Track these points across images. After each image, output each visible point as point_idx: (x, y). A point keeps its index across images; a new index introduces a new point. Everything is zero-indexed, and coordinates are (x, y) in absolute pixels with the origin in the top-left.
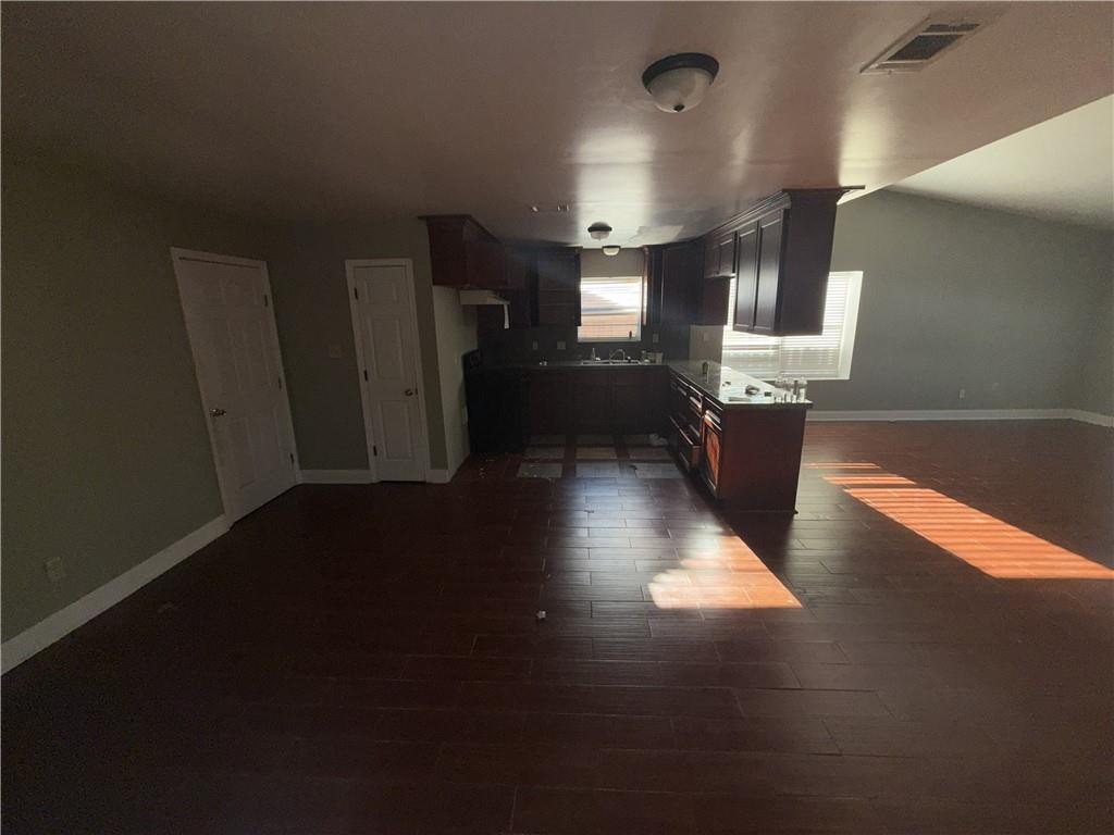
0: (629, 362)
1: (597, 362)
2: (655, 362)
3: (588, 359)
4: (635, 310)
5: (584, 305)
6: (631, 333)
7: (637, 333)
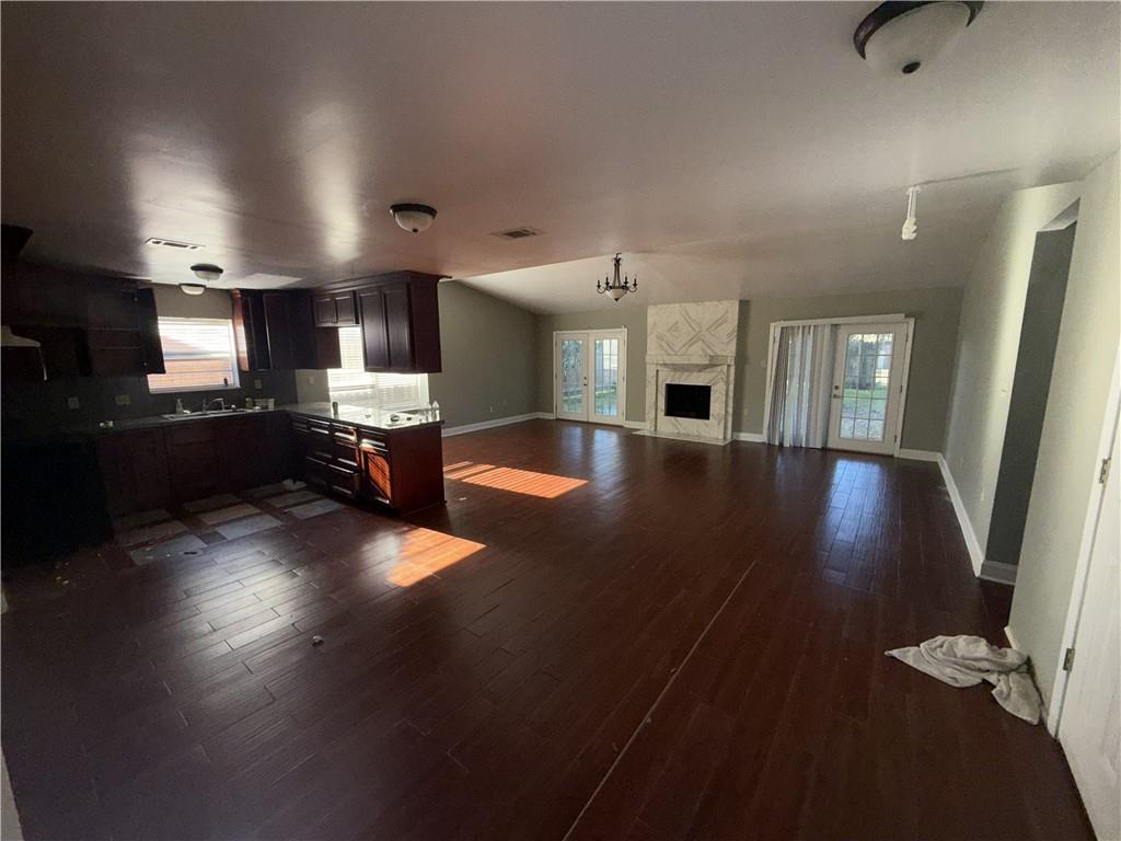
0: (234, 411)
1: (187, 414)
2: (267, 408)
3: (174, 412)
4: (228, 355)
5: (165, 349)
6: (226, 380)
7: (234, 381)
